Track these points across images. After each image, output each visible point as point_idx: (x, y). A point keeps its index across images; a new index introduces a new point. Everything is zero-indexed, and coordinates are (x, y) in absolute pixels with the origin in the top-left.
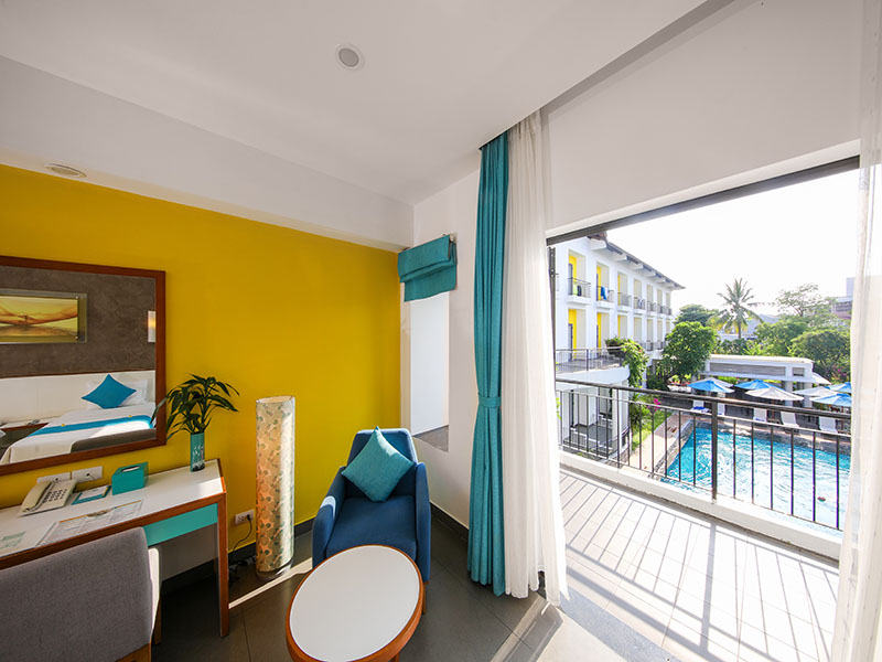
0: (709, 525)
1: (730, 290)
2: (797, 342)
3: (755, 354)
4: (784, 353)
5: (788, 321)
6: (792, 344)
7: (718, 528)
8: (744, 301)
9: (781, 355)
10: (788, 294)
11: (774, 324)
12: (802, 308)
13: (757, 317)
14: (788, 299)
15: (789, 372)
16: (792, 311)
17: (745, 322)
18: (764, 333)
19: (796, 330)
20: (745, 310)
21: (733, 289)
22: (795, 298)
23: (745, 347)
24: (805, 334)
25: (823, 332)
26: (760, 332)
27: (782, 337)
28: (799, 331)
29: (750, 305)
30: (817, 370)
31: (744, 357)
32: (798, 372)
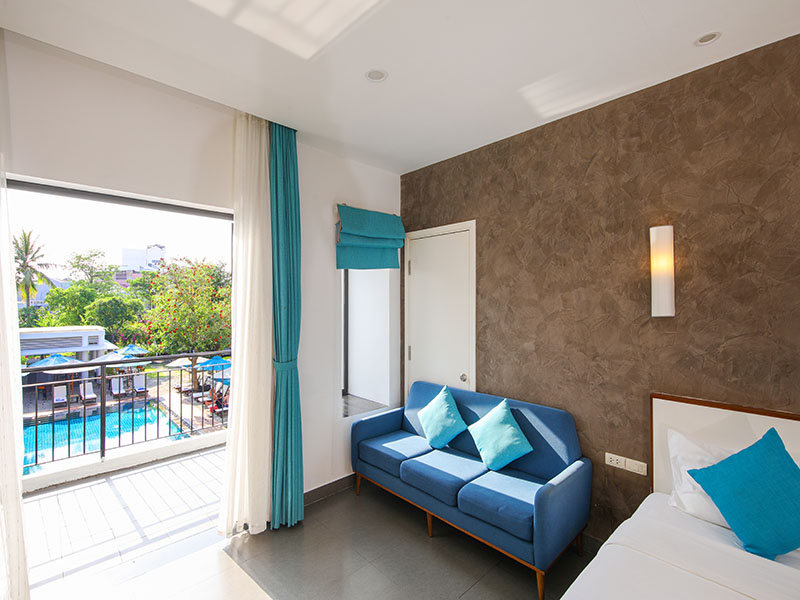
0: (104, 480)
1: (17, 246)
2: (90, 309)
3: (48, 325)
4: (77, 321)
5: (80, 287)
6: (84, 311)
7: (112, 478)
8: (33, 259)
9: (74, 324)
10: (79, 258)
11: (66, 291)
12: (92, 274)
13: (48, 280)
14: (79, 263)
15: (85, 342)
16: (82, 276)
17: (33, 286)
18: (56, 301)
19: (88, 297)
20: (35, 272)
21: (21, 245)
22: (86, 262)
23: (36, 317)
24: (97, 301)
25: (110, 299)
26: (53, 299)
27: (74, 305)
28: (90, 297)
29: (41, 265)
30: (108, 337)
31: (35, 329)
32: (93, 341)
